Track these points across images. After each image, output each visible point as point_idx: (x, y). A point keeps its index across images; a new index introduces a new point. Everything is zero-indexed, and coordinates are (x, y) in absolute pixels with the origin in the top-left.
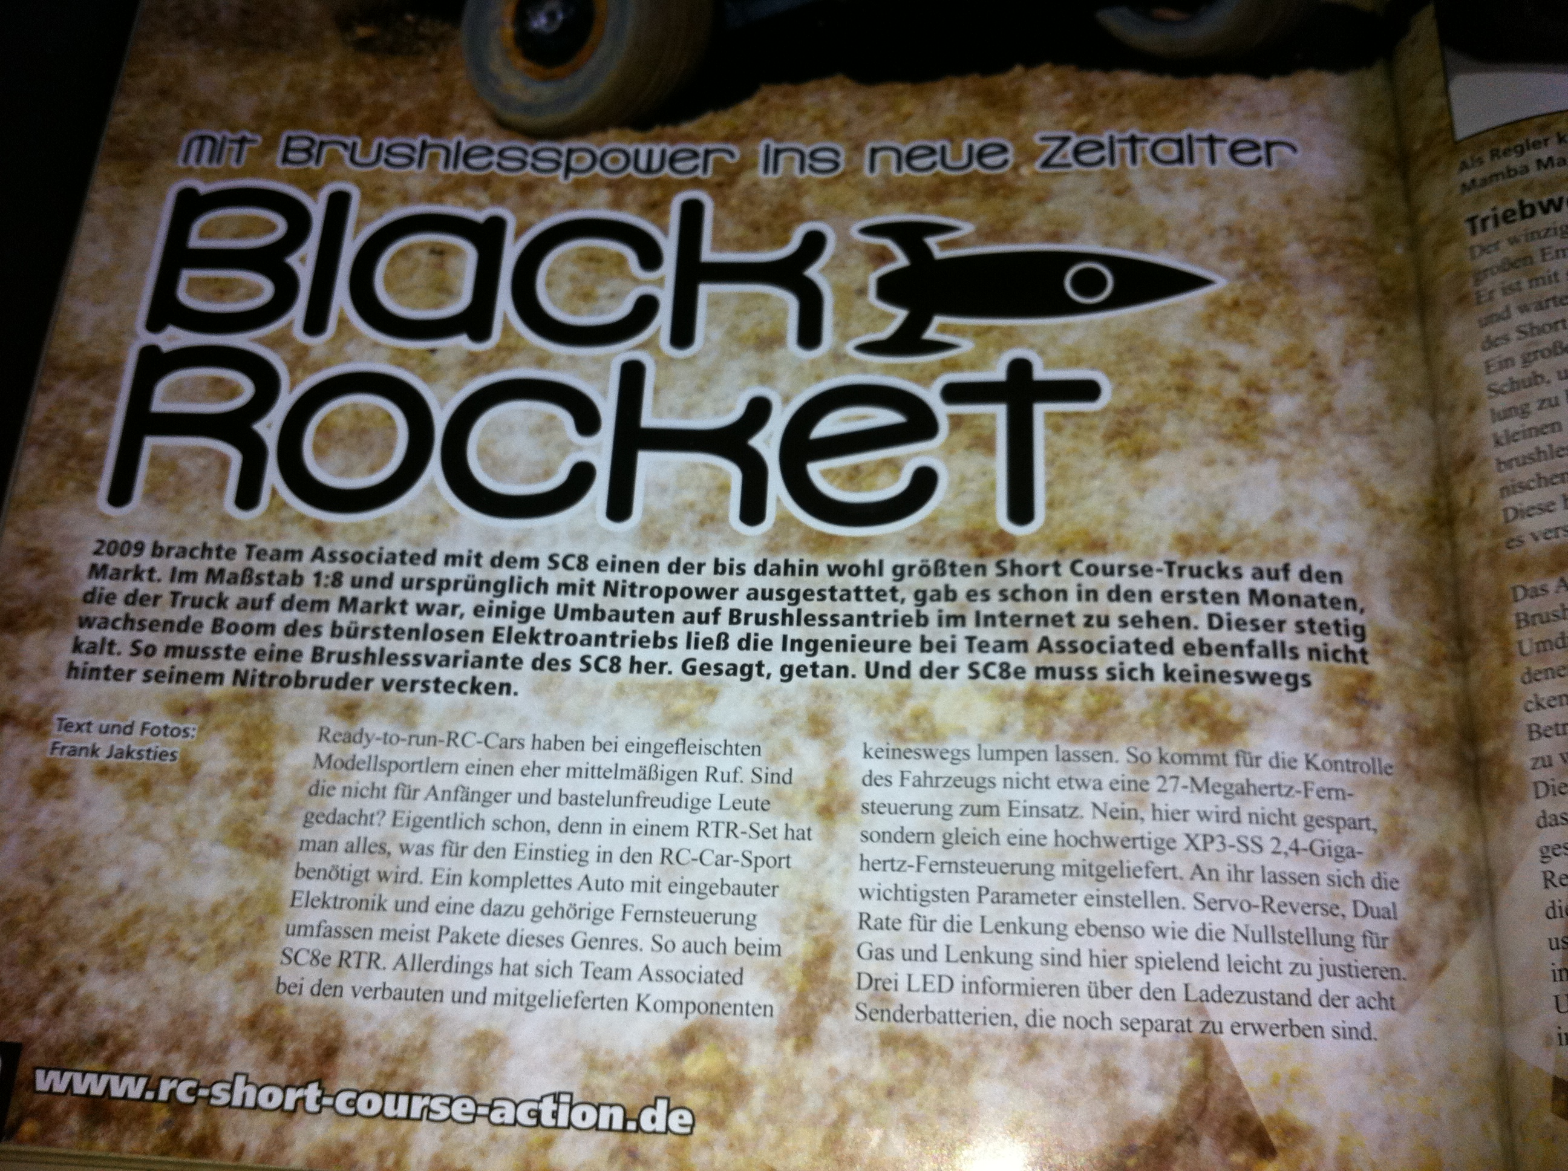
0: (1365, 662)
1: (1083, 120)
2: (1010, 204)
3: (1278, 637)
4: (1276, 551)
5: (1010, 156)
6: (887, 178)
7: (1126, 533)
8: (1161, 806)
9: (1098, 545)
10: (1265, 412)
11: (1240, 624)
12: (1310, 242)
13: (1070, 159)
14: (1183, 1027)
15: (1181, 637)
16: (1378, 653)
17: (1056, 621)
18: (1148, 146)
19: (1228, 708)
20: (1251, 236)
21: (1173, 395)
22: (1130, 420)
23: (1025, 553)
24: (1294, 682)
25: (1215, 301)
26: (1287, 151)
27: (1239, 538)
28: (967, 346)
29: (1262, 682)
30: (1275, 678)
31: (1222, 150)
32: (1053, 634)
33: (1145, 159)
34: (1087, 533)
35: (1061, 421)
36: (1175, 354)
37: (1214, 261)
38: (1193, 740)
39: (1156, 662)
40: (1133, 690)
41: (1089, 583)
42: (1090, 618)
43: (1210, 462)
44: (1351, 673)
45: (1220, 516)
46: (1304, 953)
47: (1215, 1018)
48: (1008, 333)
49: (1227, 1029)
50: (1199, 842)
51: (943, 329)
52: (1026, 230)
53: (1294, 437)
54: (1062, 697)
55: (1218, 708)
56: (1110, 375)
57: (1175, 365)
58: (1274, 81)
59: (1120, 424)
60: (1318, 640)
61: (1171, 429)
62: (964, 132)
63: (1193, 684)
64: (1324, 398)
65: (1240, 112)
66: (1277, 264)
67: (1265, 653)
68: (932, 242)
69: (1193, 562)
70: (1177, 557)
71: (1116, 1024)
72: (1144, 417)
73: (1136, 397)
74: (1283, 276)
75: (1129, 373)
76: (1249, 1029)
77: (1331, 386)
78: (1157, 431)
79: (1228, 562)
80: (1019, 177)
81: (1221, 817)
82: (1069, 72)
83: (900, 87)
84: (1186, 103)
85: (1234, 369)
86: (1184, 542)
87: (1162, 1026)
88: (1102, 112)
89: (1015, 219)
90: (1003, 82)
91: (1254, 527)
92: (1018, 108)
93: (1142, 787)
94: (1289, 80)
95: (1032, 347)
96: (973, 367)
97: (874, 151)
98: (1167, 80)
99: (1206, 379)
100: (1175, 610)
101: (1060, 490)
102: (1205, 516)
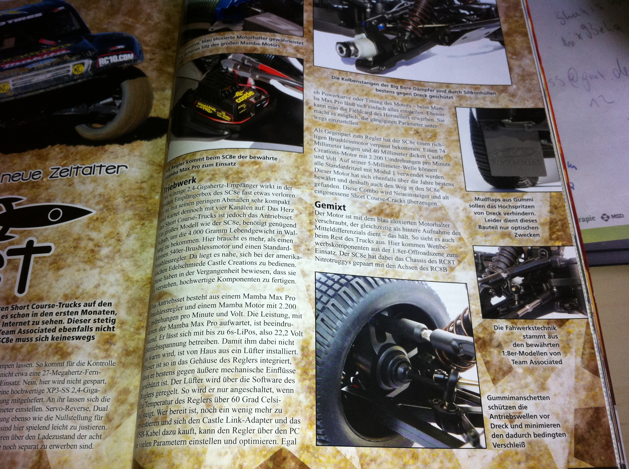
0: (113, 330)
1: (65, 162)
2: (38, 191)
3: (87, 324)
4: (93, 297)
5: (41, 175)
6: (5, 184)
7: (50, 294)
8: (42, 380)
9: (41, 299)
10: (99, 253)
11: (77, 321)
12: (125, 197)
13: (59, 175)
14: (36, 447)
15: (59, 326)
16: (118, 327)
17: (24, 324)
18: (82, 169)
19: (68, 348)
20: (106, 197)
21: (72, 250)
22: (58, 258)
23: (20, 303)
24: (89, 338)
25: (90, 219)
26: (124, 168)
27: (82, 294)
28: (17, 237)
29: (80, 339)
30: (84, 338)
31: (104, 169)
32: (23, 328)
33: (80, 174)
34: (38, 295)
35: (38, 259)
36: (75, 236)
37: (93, 206)
38: (56, 359)
39: (49, 335)
40: (42, 344)
41: (36, 311)
42: (34, 322)
43: (79, 270)
44: (108, 334)
45: (78, 287)
46: (75, 423)
47: (45, 444)
48: (29, 232)
49: (48, 447)
50: (51, 390)
51: (11, 232)
52: (41, 199)
53: (106, 261)
54: (22, 347)
55: (65, 348)
56: (55, 244)
57: (75, 239)
58: (126, 145)
59: (55, 259)
60: (99, 325)
61: (69, 260)
62: (30, 168)
63: (59, 341)
64: (118, 247)
65: (112, 157)
66: (112, 206)
67: (82, 330)
68: (14, 204)
69: (67, 303)
70: (63, 301)
71: (17, 447)
72: (63, 257)
73: (61, 251)
74: (114, 209)
75: (61, 243)
76: (55, 447)
77: (121, 243)
78: (65, 261)
79: (77, 302)
80: (43, 182)
81: (59, 382)
82: (63, 146)
83: (15, 154)
84: (96, 155)
85: (92, 240)
86: (66, 297)
87: (30, 447)
88: (70, 159)
89: (39, 195)
90: (44, 151)
91: (88, 290)
92: (46, 159)
93: (38, 374)
94: (130, 145)
95: (35, 236)
96: (17, 244)
97: (3, 175)
98: (92, 147)
99: (83, 244)
100: (59, 318)
101: (34, 282)
102: (74, 288)
